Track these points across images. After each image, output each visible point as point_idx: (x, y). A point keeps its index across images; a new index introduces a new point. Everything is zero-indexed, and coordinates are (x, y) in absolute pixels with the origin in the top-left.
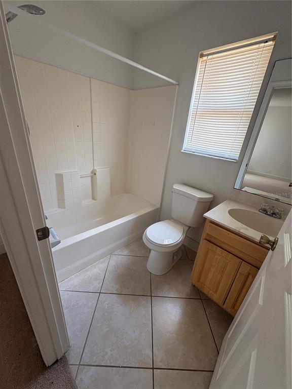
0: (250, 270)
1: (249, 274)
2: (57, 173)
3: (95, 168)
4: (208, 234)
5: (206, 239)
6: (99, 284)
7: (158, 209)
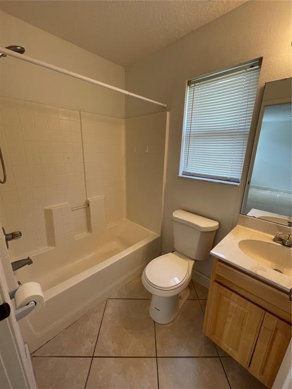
0: (277, 324)
1: (276, 329)
2: (45, 208)
3: (88, 199)
4: (218, 276)
5: (216, 281)
6: (92, 343)
7: (158, 238)
